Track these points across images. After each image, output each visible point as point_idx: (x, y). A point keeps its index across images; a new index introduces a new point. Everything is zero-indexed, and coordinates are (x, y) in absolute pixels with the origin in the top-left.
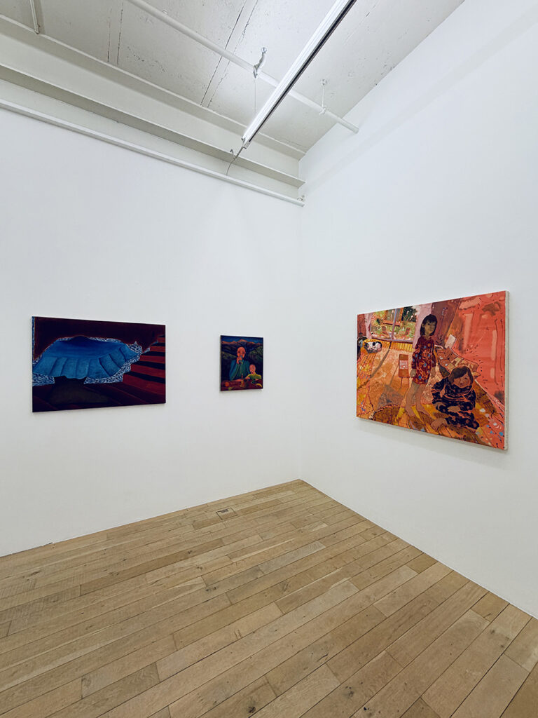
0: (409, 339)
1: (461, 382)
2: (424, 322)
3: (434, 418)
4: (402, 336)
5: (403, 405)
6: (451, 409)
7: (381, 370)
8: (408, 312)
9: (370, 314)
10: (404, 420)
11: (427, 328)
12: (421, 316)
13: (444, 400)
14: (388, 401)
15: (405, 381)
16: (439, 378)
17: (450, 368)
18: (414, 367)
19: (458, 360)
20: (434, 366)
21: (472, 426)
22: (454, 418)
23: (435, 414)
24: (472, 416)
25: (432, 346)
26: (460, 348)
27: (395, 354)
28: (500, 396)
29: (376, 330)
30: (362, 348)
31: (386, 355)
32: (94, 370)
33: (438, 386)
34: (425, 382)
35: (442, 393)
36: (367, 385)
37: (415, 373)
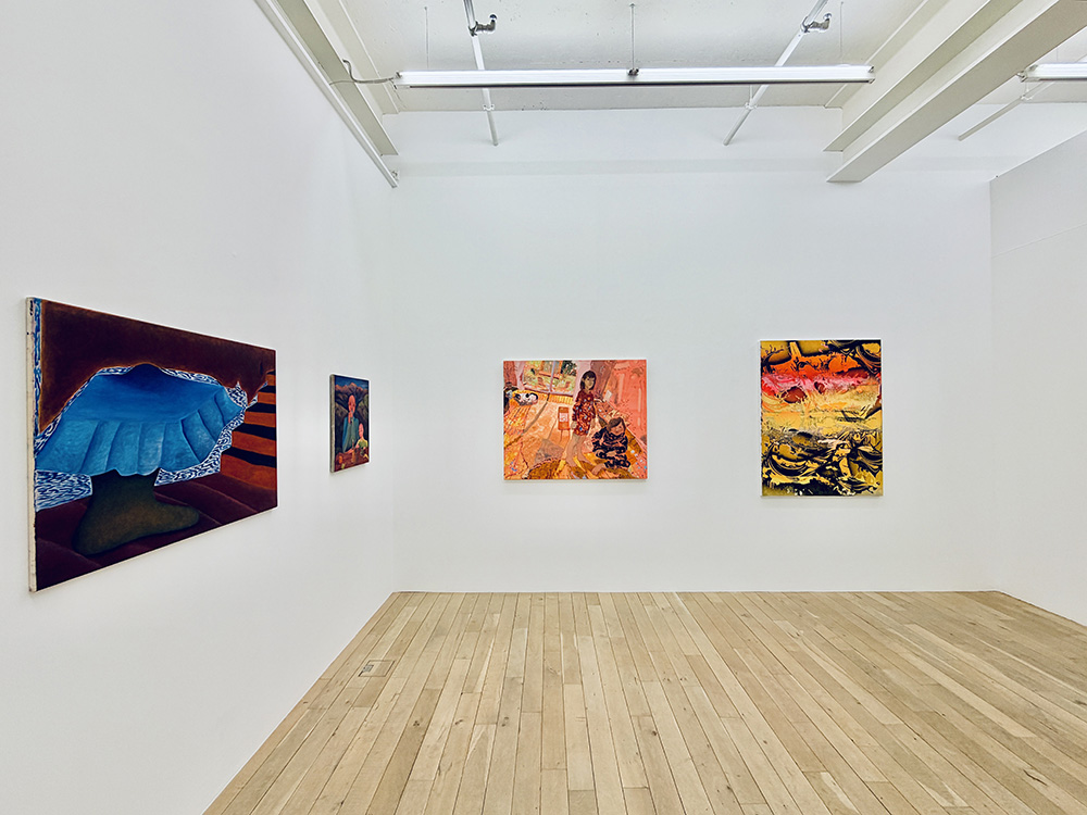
0: (570, 393)
1: (616, 430)
2: (584, 377)
3: (595, 464)
4: (562, 389)
5: (564, 457)
6: (610, 454)
7: (537, 423)
8: (567, 366)
9: (521, 362)
10: (565, 472)
11: (587, 382)
12: (581, 371)
13: (603, 447)
14: (546, 456)
15: (565, 433)
16: (598, 428)
17: (608, 419)
18: (574, 419)
19: (614, 412)
20: (594, 417)
21: (625, 465)
22: (611, 462)
23: (596, 461)
24: (625, 457)
25: (592, 399)
26: (616, 402)
27: (554, 407)
28: (644, 439)
29: (530, 380)
30: (512, 400)
31: (543, 409)
32: (174, 449)
33: (598, 435)
34: (585, 433)
35: (602, 441)
36: (520, 441)
37: (576, 425)
